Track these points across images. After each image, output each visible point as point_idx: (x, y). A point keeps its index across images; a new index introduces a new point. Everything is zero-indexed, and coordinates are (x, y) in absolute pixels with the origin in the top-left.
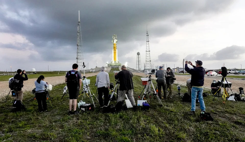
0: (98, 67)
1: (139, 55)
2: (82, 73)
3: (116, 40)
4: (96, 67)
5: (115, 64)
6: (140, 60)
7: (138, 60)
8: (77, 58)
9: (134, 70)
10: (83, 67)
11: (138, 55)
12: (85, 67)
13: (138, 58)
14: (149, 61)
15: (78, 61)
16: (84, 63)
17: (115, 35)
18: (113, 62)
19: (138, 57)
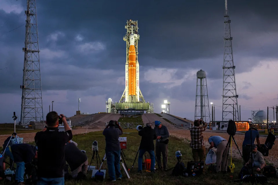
0: (81, 113)
1: (201, 78)
2: (35, 128)
3: (136, 35)
4: (78, 112)
5: (131, 106)
6: (206, 94)
7: (199, 94)
8: (23, 87)
9: (181, 123)
10: (13, 118)
11: (199, 80)
12: (17, 119)
13: (199, 87)
14: (232, 95)
15: (26, 96)
16: (14, 113)
17: (132, 22)
18: (127, 99)
19: (199, 84)
